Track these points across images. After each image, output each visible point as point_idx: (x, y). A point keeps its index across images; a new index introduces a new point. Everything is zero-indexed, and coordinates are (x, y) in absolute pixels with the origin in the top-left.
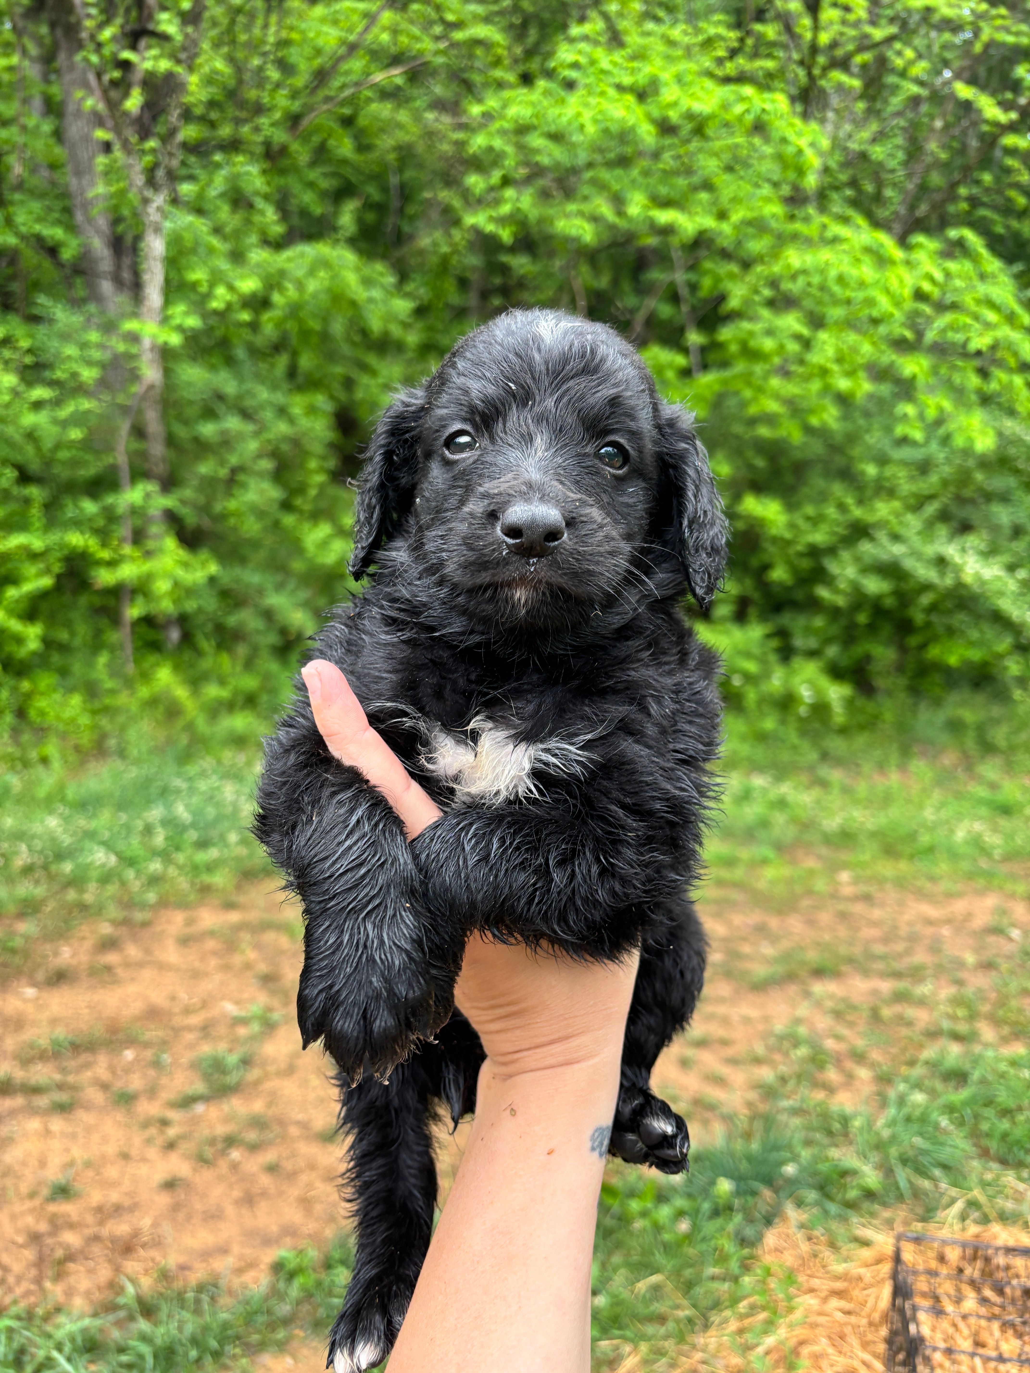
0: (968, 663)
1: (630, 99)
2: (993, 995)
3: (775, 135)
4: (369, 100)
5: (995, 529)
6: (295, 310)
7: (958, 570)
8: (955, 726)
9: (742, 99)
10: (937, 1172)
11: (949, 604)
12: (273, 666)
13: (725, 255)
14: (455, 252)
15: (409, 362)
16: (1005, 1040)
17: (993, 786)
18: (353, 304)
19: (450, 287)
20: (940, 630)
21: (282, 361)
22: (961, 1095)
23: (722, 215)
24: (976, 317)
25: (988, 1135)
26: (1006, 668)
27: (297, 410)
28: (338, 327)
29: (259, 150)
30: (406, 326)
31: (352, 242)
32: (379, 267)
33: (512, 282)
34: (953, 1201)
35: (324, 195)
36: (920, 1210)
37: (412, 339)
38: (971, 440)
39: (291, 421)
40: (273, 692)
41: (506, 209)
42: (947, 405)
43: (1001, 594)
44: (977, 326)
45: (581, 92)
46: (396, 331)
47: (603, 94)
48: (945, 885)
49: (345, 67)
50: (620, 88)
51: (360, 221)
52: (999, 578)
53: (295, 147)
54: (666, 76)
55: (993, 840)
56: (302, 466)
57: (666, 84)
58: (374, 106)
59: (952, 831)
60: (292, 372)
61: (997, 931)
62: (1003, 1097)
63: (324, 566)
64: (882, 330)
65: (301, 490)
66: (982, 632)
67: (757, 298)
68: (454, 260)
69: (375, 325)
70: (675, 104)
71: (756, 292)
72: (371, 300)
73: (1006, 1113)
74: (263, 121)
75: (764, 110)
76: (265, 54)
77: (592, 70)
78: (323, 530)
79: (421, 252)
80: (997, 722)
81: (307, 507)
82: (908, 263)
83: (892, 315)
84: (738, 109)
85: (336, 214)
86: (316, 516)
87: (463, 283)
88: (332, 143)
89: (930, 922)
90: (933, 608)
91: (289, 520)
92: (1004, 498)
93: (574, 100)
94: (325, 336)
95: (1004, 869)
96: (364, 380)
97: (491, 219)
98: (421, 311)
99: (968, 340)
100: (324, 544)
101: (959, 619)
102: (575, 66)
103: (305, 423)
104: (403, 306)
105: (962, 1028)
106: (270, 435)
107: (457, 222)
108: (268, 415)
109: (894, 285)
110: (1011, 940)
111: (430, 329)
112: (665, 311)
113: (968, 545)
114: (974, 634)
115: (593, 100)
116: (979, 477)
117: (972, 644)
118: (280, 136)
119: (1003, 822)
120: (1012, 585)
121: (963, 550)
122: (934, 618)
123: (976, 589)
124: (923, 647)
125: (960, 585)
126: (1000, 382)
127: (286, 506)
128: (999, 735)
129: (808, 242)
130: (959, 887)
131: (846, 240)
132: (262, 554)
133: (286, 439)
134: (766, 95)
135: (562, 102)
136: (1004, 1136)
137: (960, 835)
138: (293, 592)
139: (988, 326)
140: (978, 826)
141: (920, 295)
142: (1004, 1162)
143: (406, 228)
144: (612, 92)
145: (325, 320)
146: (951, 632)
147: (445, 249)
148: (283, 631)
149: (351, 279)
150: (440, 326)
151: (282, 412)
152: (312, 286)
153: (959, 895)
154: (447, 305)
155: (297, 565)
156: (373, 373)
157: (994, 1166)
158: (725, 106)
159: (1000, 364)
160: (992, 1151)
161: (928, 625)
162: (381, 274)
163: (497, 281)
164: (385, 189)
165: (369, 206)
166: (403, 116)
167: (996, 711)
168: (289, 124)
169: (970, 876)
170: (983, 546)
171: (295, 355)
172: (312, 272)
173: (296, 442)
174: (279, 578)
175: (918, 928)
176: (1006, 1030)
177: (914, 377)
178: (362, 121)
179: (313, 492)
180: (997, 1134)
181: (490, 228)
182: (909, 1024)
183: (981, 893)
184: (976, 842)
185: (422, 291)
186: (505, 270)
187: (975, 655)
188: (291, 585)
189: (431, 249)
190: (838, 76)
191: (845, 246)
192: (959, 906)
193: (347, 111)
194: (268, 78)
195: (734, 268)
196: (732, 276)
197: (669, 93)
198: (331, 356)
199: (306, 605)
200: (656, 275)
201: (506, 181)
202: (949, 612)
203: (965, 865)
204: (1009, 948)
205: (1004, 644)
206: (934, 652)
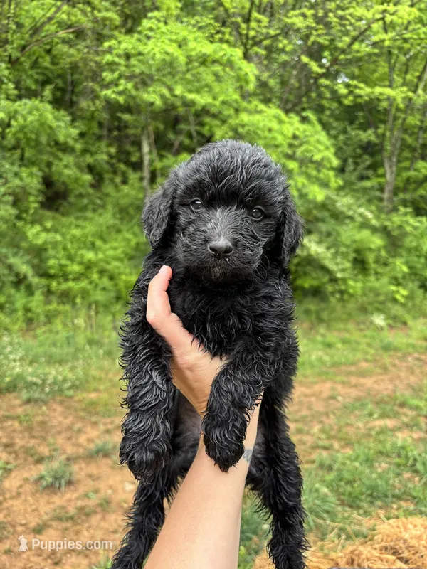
0: (312, 286)
1: (175, 45)
2: (336, 427)
3: (236, 67)
4: (58, 43)
5: (321, 233)
6: (22, 129)
7: (308, 249)
8: (307, 312)
9: (223, 50)
10: (325, 515)
11: (304, 263)
12: (12, 291)
13: (214, 116)
14: (97, 110)
15: (77, 157)
16: (343, 447)
17: (323, 336)
18: (50, 127)
19: (95, 125)
20: (301, 273)
21: (18, 153)
22: (330, 477)
23: (215, 98)
24: (316, 148)
25: (343, 494)
26: (327, 288)
27: (24, 175)
28: (44, 139)
29: (7, 59)
30: (76, 140)
31: (50, 102)
32: (62, 112)
33: (122, 125)
34: (333, 529)
35: (36, 81)
36: (320, 536)
37: (78, 146)
38: (315, 196)
39: (21, 179)
40: (13, 303)
41: (121, 88)
42: (306, 182)
43: (324, 258)
44: (315, 151)
45: (153, 40)
46: (71, 142)
47: (163, 42)
48: (311, 379)
49: (46, 27)
50: (171, 40)
51: (53, 94)
52: (324, 252)
53: (23, 59)
54: (191, 37)
55: (326, 358)
56: (27, 200)
57: (190, 41)
58: (60, 46)
59: (310, 356)
60: (22, 158)
61: (333, 398)
62: (347, 475)
63: (36, 244)
64: (280, 150)
65: (26, 211)
66: (317, 273)
67: (227, 136)
68: (96, 114)
69: (61, 139)
70: (194, 49)
71: (226, 133)
72: (59, 127)
73: (349, 482)
74: (8, 47)
75: (231, 55)
76: (9, 18)
77: (158, 31)
78: (37, 228)
79: (82, 110)
80: (323, 310)
81: (29, 218)
82: (290, 123)
83: (283, 144)
84: (222, 53)
85: (43, 90)
86: (33, 223)
87: (101, 125)
88: (40, 60)
89: (306, 396)
90: (298, 264)
91: (20, 224)
92: (323, 220)
93: (151, 43)
94: (38, 143)
95: (331, 370)
96: (56, 162)
97: (114, 92)
98: (82, 135)
99: (313, 156)
100: (37, 234)
101: (309, 269)
102: (151, 29)
103: (28, 180)
104: (74, 132)
105: (326, 443)
106: (11, 185)
107: (97, 97)
108: (10, 176)
109: (285, 131)
110: (338, 401)
111: (86, 143)
112: (187, 142)
113: (311, 239)
114: (314, 275)
115: (159, 44)
116: (315, 212)
117: (314, 279)
118: (16, 54)
119: (328, 350)
120: (329, 255)
121: (310, 241)
122: (299, 269)
123: (315, 256)
124: (295, 279)
125: (310, 255)
126: (324, 174)
127: (19, 217)
128: (325, 315)
129: (250, 112)
130: (315, 380)
131: (265, 112)
132: (7, 240)
133: (18, 187)
134: (232, 49)
135: (146, 44)
136: (350, 494)
137: (314, 357)
138: (22, 256)
139: (320, 151)
140: (320, 353)
141: (295, 137)
142: (351, 506)
143: (75, 99)
144: (167, 41)
145: (37, 135)
146: (305, 274)
147: (92, 108)
148: (17, 275)
149: (50, 117)
150: (91, 142)
151: (16, 174)
152: (30, 118)
153: (316, 383)
154: (94, 134)
155: (24, 244)
156: (61, 160)
157: (347, 509)
158: (215, 52)
159: (324, 167)
160: (346, 502)
161: (296, 271)
162: (63, 116)
163: (116, 124)
164: (65, 83)
165: (57, 89)
166: (72, 51)
167: (323, 305)
168: (20, 49)
169: (320, 374)
170: (317, 240)
171: (23, 150)
172: (30, 113)
173: (24, 188)
174: (15, 250)
175: (302, 398)
176: (343, 443)
177: (293, 169)
178: (54, 52)
179: (32, 211)
180: (347, 493)
181: (113, 96)
182: (304, 443)
183: (324, 381)
184: (320, 360)
185: (82, 127)
186: (119, 119)
187: (315, 283)
188: (21, 253)
189: (86, 108)
190: (256, 49)
191: (265, 114)
192: (317, 388)
193: (48, 47)
194: (10, 28)
195: (217, 122)
196: (217, 126)
197: (192, 45)
198: (40, 152)
199: (28, 262)
200: (182, 126)
201: (120, 76)
202: (305, 266)
203: (317, 370)
204: (339, 405)
205: (326, 279)
206: (299, 282)
